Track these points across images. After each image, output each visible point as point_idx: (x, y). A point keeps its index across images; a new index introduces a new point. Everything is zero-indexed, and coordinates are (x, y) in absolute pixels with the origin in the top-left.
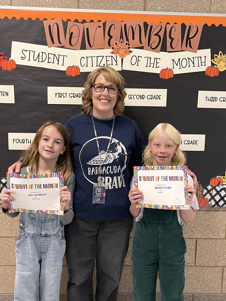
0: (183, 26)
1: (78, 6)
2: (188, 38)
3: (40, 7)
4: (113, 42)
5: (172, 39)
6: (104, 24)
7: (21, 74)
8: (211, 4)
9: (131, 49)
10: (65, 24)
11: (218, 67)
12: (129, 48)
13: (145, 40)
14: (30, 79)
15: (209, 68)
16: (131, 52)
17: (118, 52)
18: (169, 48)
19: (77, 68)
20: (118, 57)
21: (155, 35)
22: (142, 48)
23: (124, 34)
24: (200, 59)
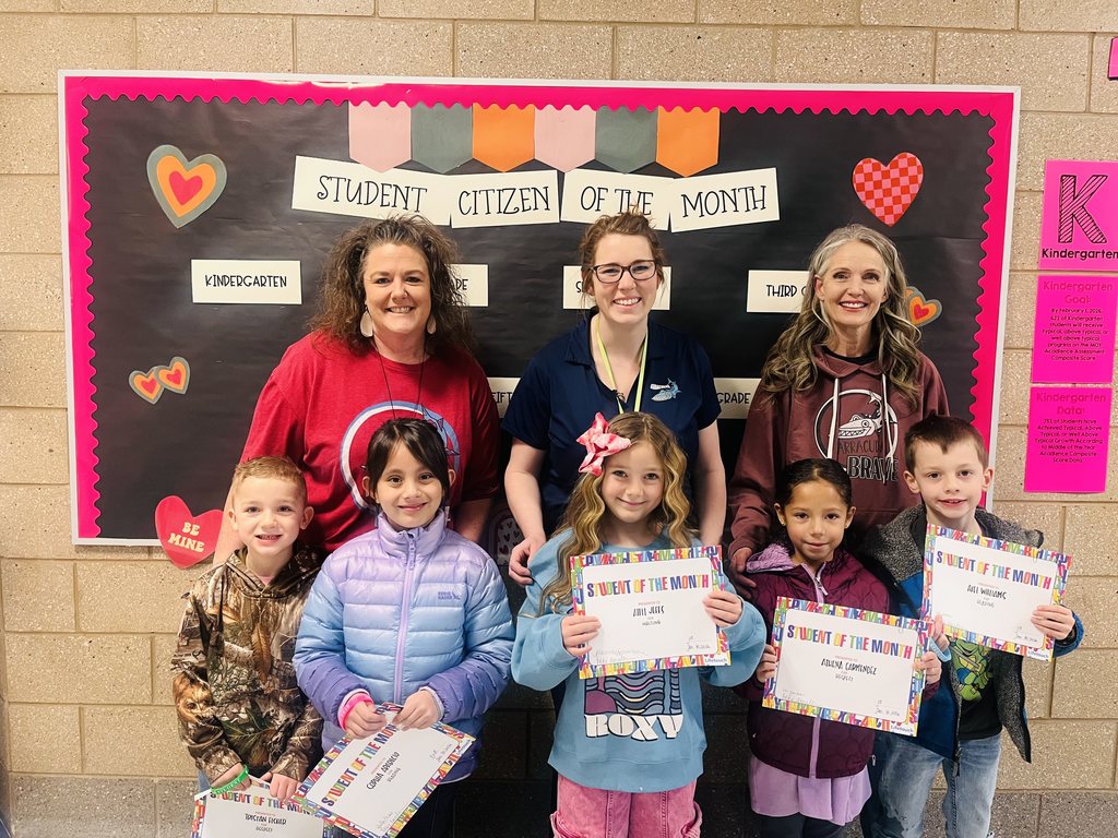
1: (453, 71)
3: (362, 74)
7: (317, 233)
8: (773, 61)
24: (750, 193)
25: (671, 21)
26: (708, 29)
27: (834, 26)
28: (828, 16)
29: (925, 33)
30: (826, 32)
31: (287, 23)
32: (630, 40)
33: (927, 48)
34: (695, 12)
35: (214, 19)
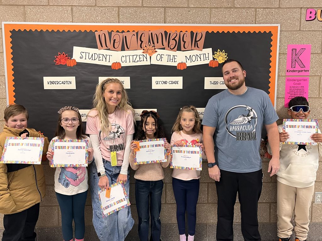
0: (192, 33)
1: (119, 21)
2: (196, 41)
3: (92, 23)
4: (143, 45)
5: (185, 42)
6: (137, 33)
7: (80, 68)
8: (210, 18)
9: (156, 50)
10: (110, 34)
11: (218, 60)
12: (155, 49)
13: (165, 43)
14: (86, 72)
15: (211, 61)
16: (156, 51)
17: (147, 52)
18: (182, 48)
19: (119, 63)
20: (147, 55)
21: (172, 40)
22: (164, 49)
23: (151, 40)
24: (204, 55)
25: (181, 6)
26: (191, 9)
27: (227, 8)
28: (225, 5)
29: (253, 9)
30: (225, 10)
31: (70, 8)
32: (170, 12)
33: (253, 13)
34: (188, 4)
35: (48, 7)
